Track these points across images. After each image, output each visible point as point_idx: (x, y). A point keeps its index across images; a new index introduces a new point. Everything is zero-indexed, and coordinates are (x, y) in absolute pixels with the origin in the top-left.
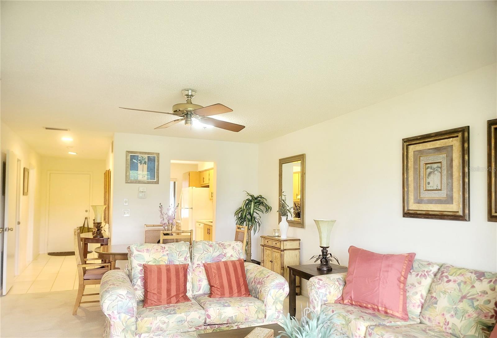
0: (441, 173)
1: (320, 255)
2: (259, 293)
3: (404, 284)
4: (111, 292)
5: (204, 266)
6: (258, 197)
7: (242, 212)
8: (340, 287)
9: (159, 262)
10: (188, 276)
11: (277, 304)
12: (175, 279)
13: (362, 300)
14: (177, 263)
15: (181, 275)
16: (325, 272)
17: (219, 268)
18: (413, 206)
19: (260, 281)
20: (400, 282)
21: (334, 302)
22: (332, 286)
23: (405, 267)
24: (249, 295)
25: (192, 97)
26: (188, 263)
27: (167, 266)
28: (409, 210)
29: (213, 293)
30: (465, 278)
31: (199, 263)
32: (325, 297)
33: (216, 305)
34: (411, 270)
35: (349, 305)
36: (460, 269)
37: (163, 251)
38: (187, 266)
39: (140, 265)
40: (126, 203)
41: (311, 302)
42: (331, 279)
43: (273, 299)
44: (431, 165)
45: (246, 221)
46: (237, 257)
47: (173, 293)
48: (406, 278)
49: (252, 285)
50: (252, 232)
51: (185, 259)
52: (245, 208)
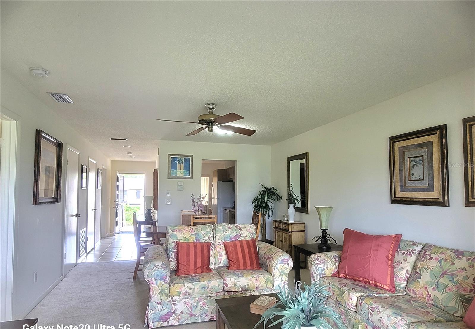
0: (423, 165)
1: (320, 236)
2: (268, 266)
3: (391, 261)
4: (149, 263)
5: (224, 244)
6: (271, 189)
7: (258, 201)
8: (336, 263)
9: (188, 240)
10: (211, 251)
11: (283, 276)
12: (200, 254)
13: (355, 274)
14: (203, 241)
15: (206, 251)
16: (325, 250)
17: (235, 246)
18: (399, 195)
19: (269, 257)
20: (388, 259)
21: (331, 276)
22: (329, 262)
23: (392, 247)
24: (260, 268)
25: (213, 109)
26: (211, 241)
27: (194, 243)
28: (396, 198)
29: (231, 266)
30: (445, 256)
31: (220, 241)
32: (323, 271)
33: (232, 276)
34: (398, 249)
35: (344, 279)
36: (441, 248)
37: (192, 232)
38: (210, 244)
39: (174, 242)
40: (168, 194)
41: (312, 275)
42: (329, 256)
43: (279, 272)
44: (415, 158)
45: (261, 208)
46: (251, 237)
47: (199, 265)
48: (393, 256)
49: (263, 260)
50: (267, 216)
51: (209, 238)
52: (260, 197)
